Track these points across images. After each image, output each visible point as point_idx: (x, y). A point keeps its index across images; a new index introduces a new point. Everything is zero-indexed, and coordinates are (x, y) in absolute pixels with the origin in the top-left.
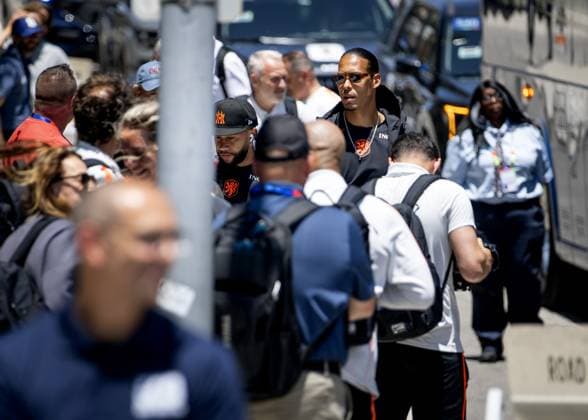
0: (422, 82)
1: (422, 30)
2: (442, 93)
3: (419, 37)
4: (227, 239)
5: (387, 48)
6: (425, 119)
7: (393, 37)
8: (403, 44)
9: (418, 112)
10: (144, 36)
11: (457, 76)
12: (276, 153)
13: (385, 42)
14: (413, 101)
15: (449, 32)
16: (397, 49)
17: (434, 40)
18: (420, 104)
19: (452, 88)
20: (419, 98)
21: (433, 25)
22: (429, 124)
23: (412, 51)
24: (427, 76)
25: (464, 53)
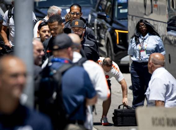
0: (107, 22)
1: (107, 3)
2: (114, 25)
3: (106, 6)
4: (40, 78)
5: (95, 10)
6: (108, 34)
7: (97, 6)
8: (100, 8)
9: (106, 32)
10: (9, 6)
11: (119, 19)
12: (56, 47)
13: (94, 8)
14: (104, 28)
15: (117, 4)
16: (98, 10)
17: (111, 6)
18: (107, 29)
19: (118, 24)
20: (106, 27)
21: (111, 2)
22: (109, 36)
23: (103, 11)
24: (109, 19)
25: (121, 11)
